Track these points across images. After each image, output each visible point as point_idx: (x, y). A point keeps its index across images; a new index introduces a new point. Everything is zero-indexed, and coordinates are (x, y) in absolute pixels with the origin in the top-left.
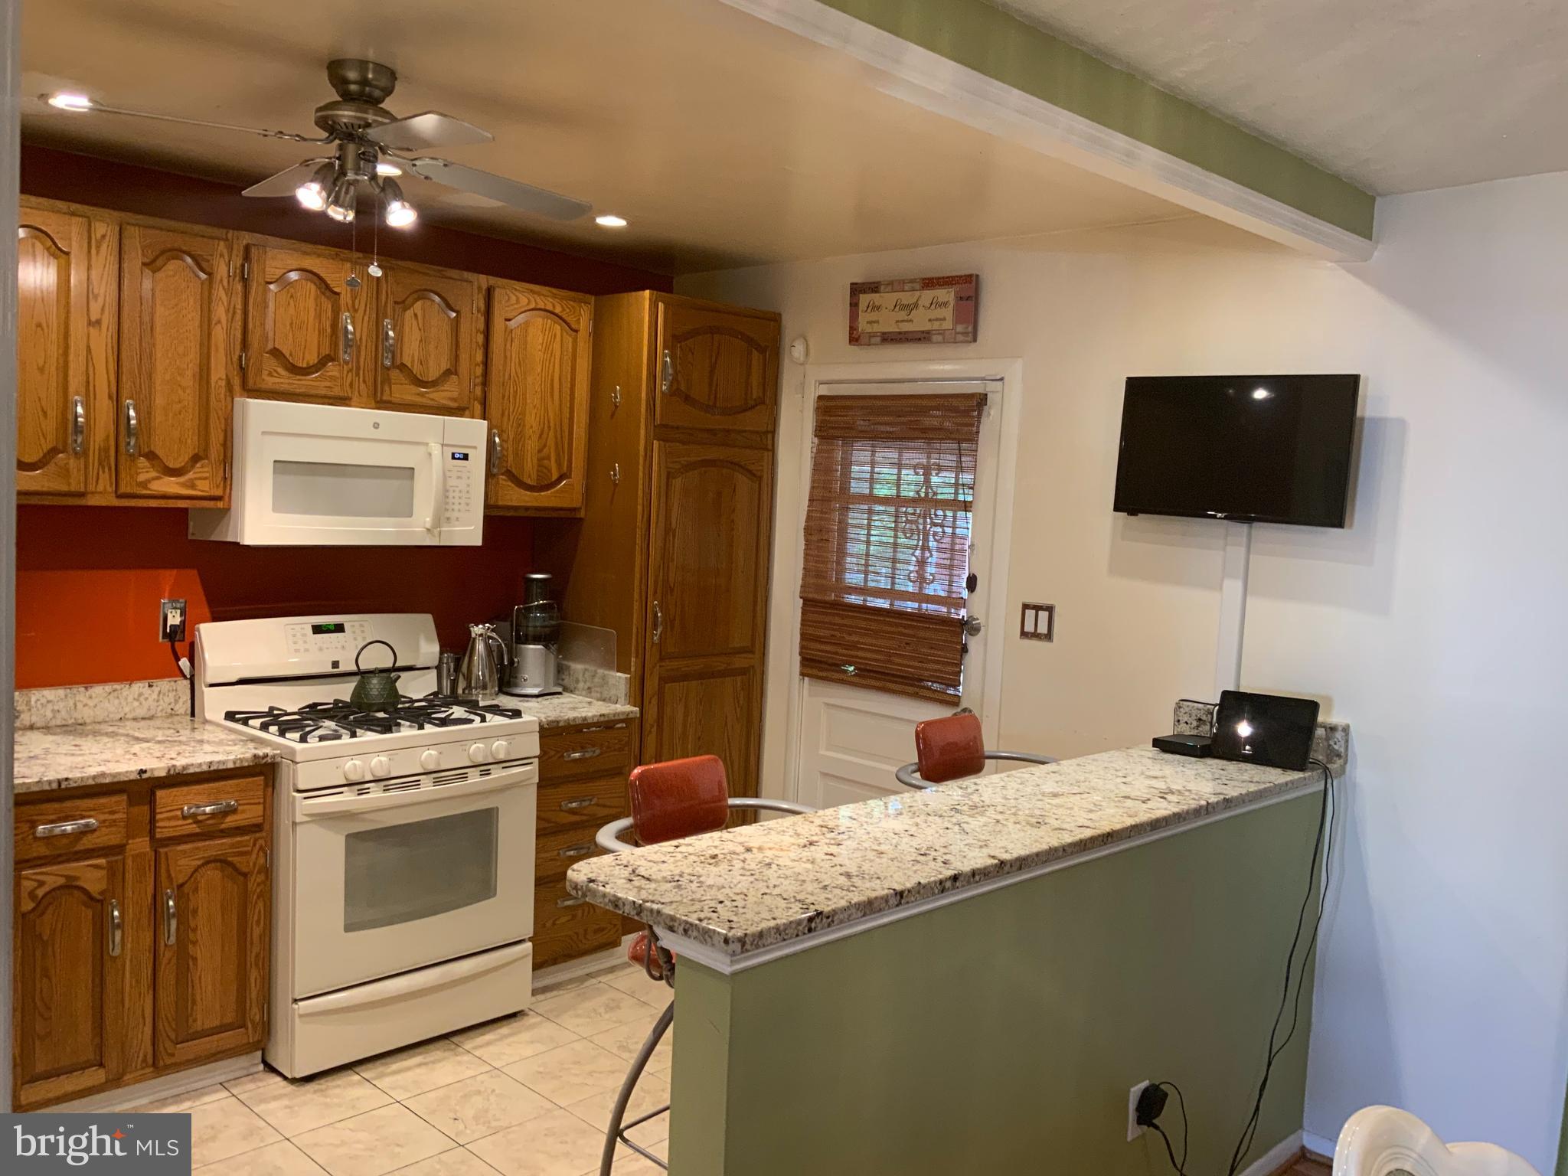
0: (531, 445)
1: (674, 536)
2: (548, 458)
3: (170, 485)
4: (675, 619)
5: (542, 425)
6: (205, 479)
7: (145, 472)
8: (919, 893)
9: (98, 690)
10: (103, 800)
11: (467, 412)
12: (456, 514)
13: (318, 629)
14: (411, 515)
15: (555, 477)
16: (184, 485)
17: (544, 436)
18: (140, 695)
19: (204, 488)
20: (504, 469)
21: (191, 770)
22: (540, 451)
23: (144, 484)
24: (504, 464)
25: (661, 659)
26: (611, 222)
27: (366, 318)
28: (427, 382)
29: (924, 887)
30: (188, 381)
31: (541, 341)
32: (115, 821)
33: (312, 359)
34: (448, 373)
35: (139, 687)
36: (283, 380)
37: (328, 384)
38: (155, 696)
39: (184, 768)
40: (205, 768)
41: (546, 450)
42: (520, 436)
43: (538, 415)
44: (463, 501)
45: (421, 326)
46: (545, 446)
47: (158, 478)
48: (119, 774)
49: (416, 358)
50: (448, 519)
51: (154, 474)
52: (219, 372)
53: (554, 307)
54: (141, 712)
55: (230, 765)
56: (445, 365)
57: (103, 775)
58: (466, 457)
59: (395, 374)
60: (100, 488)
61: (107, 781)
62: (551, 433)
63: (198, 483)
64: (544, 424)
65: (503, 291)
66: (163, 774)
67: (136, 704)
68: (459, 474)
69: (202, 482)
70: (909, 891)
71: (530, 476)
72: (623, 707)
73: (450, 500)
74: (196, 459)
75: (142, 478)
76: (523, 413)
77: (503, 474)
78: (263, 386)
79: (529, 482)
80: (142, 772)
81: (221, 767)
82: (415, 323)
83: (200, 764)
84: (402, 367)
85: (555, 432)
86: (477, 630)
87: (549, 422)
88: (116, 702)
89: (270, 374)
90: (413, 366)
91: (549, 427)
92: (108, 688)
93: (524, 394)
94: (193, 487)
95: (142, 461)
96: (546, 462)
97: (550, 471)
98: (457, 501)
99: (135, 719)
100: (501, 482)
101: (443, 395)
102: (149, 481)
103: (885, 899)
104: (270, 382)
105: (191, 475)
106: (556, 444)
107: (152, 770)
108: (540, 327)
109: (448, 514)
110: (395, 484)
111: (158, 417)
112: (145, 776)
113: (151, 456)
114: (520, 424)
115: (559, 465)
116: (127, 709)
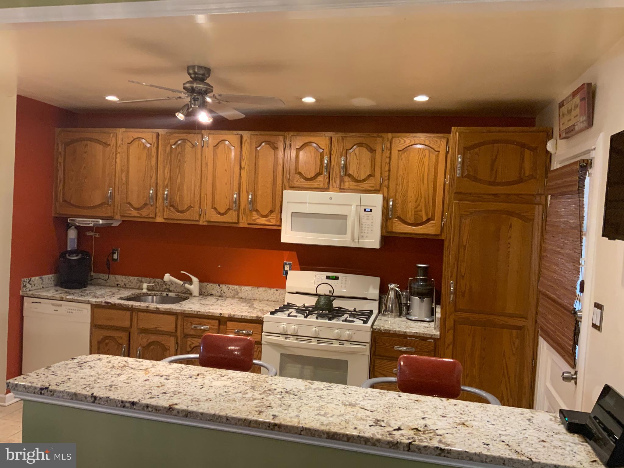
0: (411, 205)
1: (465, 249)
2: (421, 211)
3: (263, 221)
4: (465, 292)
5: (417, 196)
6: (274, 219)
7: (255, 216)
9: (261, 289)
10: (211, 321)
11: (381, 192)
12: (366, 234)
13: (328, 278)
14: (346, 234)
15: (424, 219)
16: (267, 221)
17: (418, 201)
18: (274, 293)
19: (273, 222)
20: (397, 216)
21: (236, 317)
22: (416, 208)
23: (254, 220)
24: (397, 214)
25: (456, 311)
26: (422, 99)
27: (336, 157)
28: (360, 180)
29: (110, 400)
30: (269, 185)
31: (417, 158)
32: (214, 328)
33: (313, 175)
34: (370, 176)
35: (274, 290)
36: (302, 182)
37: (318, 184)
38: (278, 294)
39: (234, 315)
40: (240, 317)
41: (419, 208)
42: (404, 202)
43: (415, 192)
44: (370, 229)
45: (358, 158)
46: (419, 205)
47: (259, 218)
48: (214, 313)
49: (355, 171)
50: (362, 236)
51: (258, 217)
52: (279, 182)
53: (425, 142)
54: (274, 299)
55: (249, 318)
56: (368, 173)
57: (209, 312)
58: (371, 210)
59: (346, 178)
60: (243, 221)
61: (211, 314)
62: (423, 200)
63: (271, 220)
64: (419, 195)
65: (397, 139)
66: (227, 316)
67: (272, 296)
68: (368, 218)
69: (272, 221)
70: (100, 398)
71: (410, 219)
72: (437, 333)
73: (364, 229)
74: (271, 212)
75: (254, 218)
76: (407, 191)
77: (396, 218)
78: (295, 186)
79: (410, 222)
80: (221, 314)
81: (245, 318)
82: (355, 157)
83: (239, 315)
84: (350, 175)
85: (425, 198)
86: (392, 286)
87: (421, 194)
88: (266, 294)
89: (297, 181)
90: (354, 174)
91: (421, 197)
92: (264, 289)
93: (408, 182)
94: (270, 222)
95: (254, 213)
96: (419, 213)
97: (421, 217)
98: (366, 229)
99: (271, 301)
100: (394, 221)
101: (366, 185)
102: (256, 219)
103: (86, 397)
104: (297, 184)
105: (269, 218)
106: (425, 204)
107: (224, 314)
108: (417, 152)
109: (362, 234)
110: (340, 221)
111: (259, 198)
112: (221, 315)
113: (257, 211)
114: (405, 195)
115: (427, 214)
116: (269, 297)
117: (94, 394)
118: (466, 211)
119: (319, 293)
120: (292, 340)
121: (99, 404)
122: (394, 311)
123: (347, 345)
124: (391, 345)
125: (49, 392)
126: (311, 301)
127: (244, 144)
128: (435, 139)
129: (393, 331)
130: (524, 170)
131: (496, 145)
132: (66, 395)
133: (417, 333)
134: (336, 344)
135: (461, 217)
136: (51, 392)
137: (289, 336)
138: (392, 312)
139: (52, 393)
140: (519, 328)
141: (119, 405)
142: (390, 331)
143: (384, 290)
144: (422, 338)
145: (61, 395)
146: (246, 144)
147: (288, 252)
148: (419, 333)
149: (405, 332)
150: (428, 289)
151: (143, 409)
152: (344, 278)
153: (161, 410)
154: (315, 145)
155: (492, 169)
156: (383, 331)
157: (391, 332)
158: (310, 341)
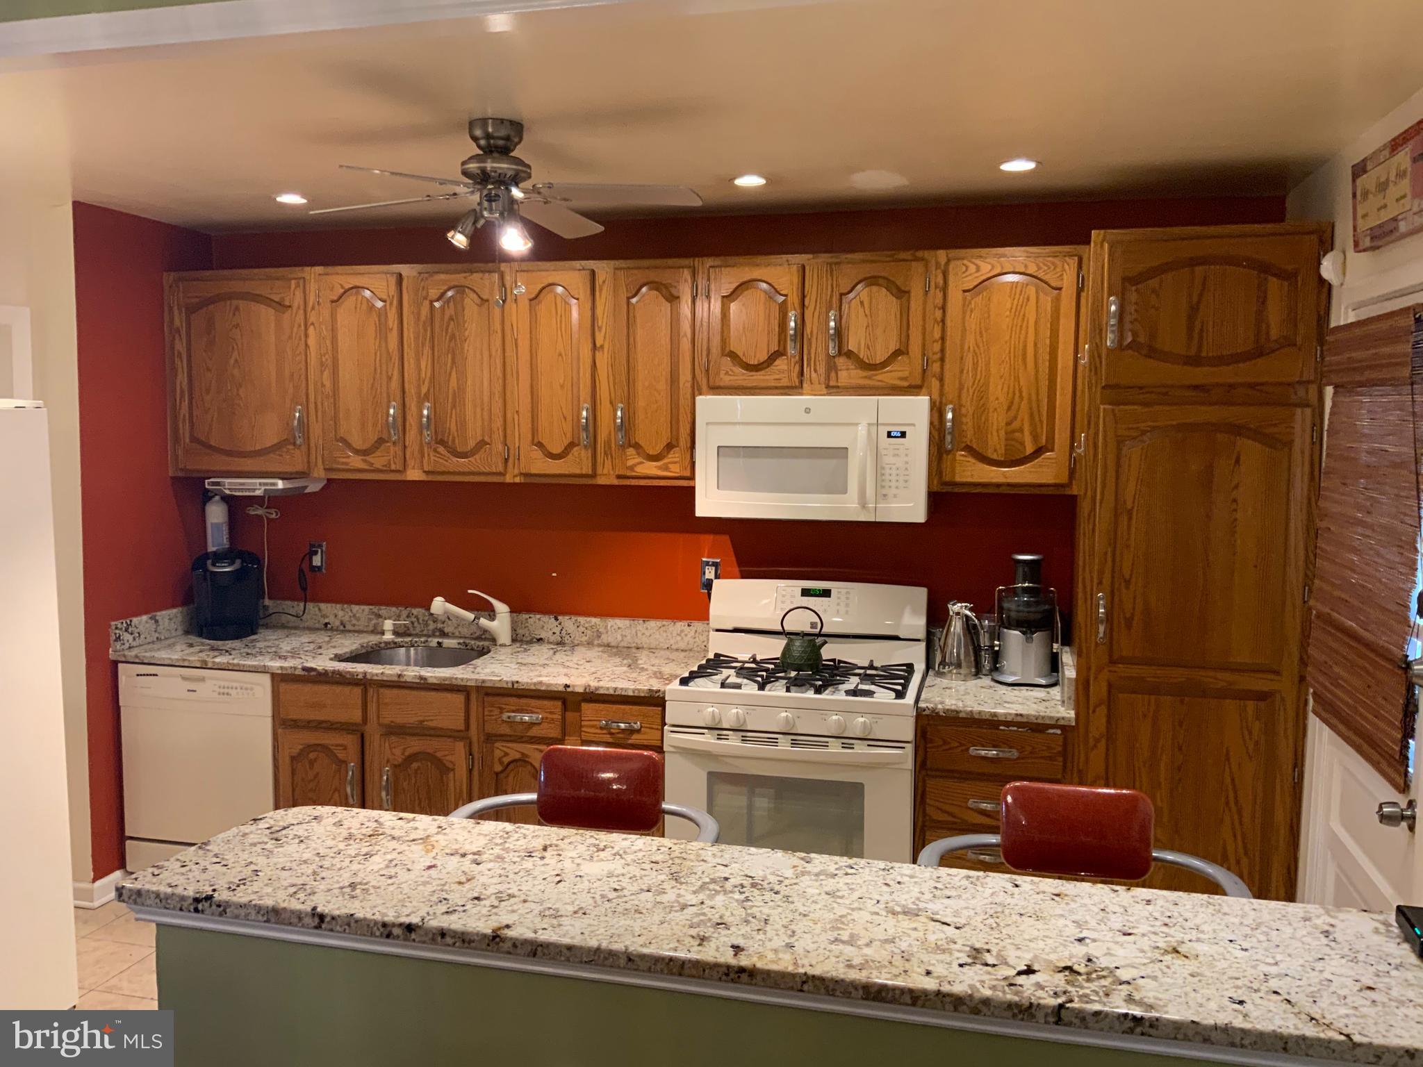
0: (997, 420)
1: (1130, 519)
2: (1021, 430)
3: (650, 468)
4: (1132, 618)
5: (1011, 395)
6: (675, 463)
7: (632, 458)
8: (349, 925)
9: (653, 624)
10: (546, 703)
11: (924, 390)
12: (894, 491)
13: (806, 593)
14: (845, 492)
15: (1029, 449)
16: (660, 468)
17: (1015, 407)
18: (682, 631)
19: (675, 470)
20: (963, 445)
21: (601, 692)
22: (1008, 424)
23: (632, 468)
24: (964, 440)
25: (1112, 662)
26: (1019, 166)
27: (817, 314)
28: (876, 365)
29: (357, 921)
30: (663, 386)
31: (1009, 305)
32: (553, 719)
33: (763, 356)
34: (897, 353)
35: (681, 625)
36: (740, 376)
37: (777, 377)
38: (692, 633)
39: (597, 689)
40: (611, 692)
41: (1016, 424)
42: (982, 408)
43: (1006, 386)
44: (901, 478)
45: (867, 312)
46: (1015, 418)
47: (642, 463)
48: (551, 685)
49: (863, 346)
50: (885, 495)
51: (640, 460)
52: (685, 376)
53: (1026, 266)
54: (682, 645)
55: (631, 694)
56: (893, 346)
57: (541, 683)
58: (903, 435)
59: (841, 362)
60: (605, 471)
61: (543, 688)
62: (1025, 401)
63: (670, 466)
64: (1014, 394)
65: (959, 263)
66: (581, 690)
67: (679, 638)
68: (896, 452)
69: (672, 467)
70: (333, 918)
71: (995, 450)
72: (1067, 713)
73: (887, 477)
74: (670, 447)
75: (630, 463)
76: (987, 384)
77: (962, 450)
78: (722, 384)
79: (995, 457)
80: (567, 686)
81: (623, 693)
82: (861, 310)
83: (608, 689)
84: (849, 354)
85: (1030, 399)
86: (956, 607)
87: (1021, 392)
88: (665, 635)
89: (727, 373)
90: (859, 351)
91: (1021, 397)
92: (659, 623)
93: (988, 364)
94: (667, 469)
95: (631, 451)
96: (1017, 434)
97: (1022, 444)
98: (894, 478)
99: (677, 650)
100: (958, 458)
101: (889, 376)
102: (635, 465)
103: (299, 916)
104: (726, 380)
105: (666, 461)
106: (1031, 415)
107: (574, 686)
108: (1008, 291)
109: (884, 491)
110: (832, 463)
111: (640, 416)
112: (569, 690)
113: (637, 446)
114: (982, 394)
115: (1035, 437)
116: (672, 642)
117: (319, 910)
118: (1132, 428)
119: (789, 627)
120: (734, 742)
121: (332, 930)
122: (964, 664)
123: (861, 749)
124: (961, 745)
125: (214, 907)
126: (773, 649)
127: (601, 290)
128: (1050, 259)
129: (967, 713)
130: (1268, 326)
131: (1199, 270)
132: (253, 913)
133: (1021, 715)
134: (835, 748)
135: (1120, 442)
136: (219, 906)
137: (725, 732)
138: (959, 666)
139: (222, 909)
140: (1262, 696)
141: (378, 933)
142: (957, 712)
143: (936, 617)
144: (1036, 727)
145: (242, 912)
146: (605, 288)
147: (711, 537)
148: (1028, 716)
149: (995, 715)
150: (1045, 611)
151: (433, 940)
152: (844, 591)
153: (473, 942)
154: (764, 286)
155: (1190, 329)
156: (942, 714)
157: (961, 715)
158: (774, 742)
